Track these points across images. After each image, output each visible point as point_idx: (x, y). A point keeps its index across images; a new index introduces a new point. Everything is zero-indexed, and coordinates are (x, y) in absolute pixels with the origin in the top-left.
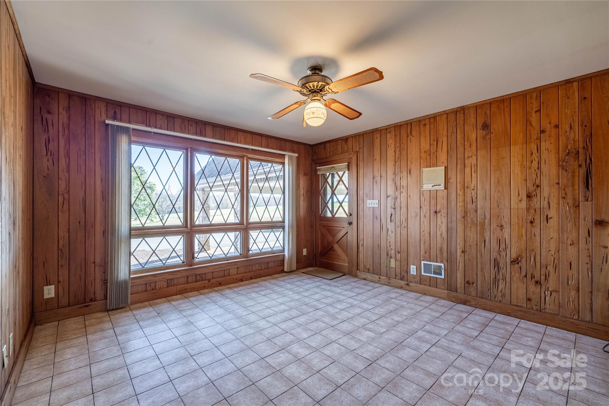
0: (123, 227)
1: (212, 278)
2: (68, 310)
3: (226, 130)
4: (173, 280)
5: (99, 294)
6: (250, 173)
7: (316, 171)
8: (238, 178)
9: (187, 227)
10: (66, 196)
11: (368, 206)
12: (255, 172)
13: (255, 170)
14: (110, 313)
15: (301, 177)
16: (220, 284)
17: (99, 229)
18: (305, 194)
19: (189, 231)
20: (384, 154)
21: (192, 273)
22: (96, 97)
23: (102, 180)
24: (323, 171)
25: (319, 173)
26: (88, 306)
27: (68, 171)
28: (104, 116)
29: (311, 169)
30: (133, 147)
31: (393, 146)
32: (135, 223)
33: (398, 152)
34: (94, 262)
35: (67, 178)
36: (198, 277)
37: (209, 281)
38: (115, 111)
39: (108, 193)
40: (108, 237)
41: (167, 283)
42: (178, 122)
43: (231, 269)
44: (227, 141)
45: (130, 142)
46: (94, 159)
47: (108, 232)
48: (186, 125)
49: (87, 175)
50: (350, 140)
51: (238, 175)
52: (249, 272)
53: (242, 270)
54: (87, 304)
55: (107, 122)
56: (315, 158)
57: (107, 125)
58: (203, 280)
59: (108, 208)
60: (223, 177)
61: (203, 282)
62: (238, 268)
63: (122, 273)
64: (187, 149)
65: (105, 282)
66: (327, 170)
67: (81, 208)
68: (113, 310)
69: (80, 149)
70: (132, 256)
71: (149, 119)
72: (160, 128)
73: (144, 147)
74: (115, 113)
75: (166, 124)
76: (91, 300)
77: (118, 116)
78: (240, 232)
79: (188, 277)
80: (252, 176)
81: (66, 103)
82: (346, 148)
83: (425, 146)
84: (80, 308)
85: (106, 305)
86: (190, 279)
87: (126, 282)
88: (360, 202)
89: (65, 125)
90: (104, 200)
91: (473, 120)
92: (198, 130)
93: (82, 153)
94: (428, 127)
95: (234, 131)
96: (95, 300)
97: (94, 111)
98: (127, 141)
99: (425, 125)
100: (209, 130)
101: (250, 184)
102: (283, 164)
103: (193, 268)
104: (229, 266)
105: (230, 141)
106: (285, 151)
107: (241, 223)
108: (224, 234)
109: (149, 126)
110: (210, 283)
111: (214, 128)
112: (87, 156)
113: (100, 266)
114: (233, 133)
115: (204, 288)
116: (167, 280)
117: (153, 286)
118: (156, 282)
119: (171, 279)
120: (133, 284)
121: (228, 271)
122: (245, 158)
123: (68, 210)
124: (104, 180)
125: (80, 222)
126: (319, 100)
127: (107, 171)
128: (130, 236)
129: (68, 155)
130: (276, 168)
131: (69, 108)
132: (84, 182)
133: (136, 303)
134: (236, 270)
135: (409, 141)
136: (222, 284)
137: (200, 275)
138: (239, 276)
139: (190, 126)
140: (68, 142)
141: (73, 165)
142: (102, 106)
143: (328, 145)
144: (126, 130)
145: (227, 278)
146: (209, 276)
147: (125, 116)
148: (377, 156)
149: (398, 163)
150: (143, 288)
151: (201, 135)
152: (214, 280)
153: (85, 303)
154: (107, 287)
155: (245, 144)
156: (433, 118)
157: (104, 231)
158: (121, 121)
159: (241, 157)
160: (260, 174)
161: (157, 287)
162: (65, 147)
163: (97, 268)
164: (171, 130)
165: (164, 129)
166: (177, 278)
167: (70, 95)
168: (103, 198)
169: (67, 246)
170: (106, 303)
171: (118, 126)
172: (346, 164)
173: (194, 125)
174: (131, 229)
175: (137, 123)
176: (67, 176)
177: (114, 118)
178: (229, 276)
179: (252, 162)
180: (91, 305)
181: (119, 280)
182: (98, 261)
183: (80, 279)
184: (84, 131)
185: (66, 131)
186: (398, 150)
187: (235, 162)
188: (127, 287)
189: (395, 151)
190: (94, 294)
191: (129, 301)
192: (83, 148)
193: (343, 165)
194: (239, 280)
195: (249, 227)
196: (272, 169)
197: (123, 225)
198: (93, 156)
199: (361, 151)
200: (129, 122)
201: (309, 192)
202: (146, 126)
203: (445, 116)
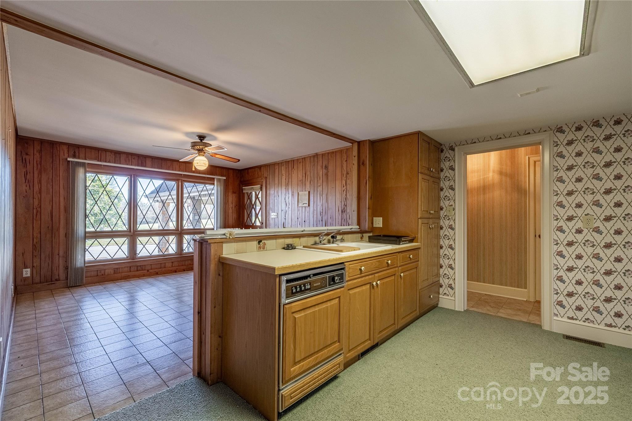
0: (80, 231)
1: (150, 268)
2: (39, 286)
3: (163, 161)
4: (119, 269)
5: (62, 276)
6: (185, 191)
7: (242, 190)
8: (174, 195)
9: (131, 232)
10: (39, 209)
11: (272, 217)
12: (189, 191)
13: (189, 189)
14: (70, 288)
15: (230, 194)
16: (157, 273)
17: (62, 232)
18: (233, 208)
19: (132, 234)
20: (280, 181)
21: (134, 264)
22: (61, 142)
23: (64, 199)
24: (247, 190)
25: (244, 192)
26: (54, 283)
27: (40, 192)
28: (66, 155)
29: (239, 188)
30: (88, 175)
31: (285, 175)
32: (90, 229)
33: (287, 180)
34: (59, 255)
35: (40, 198)
36: (139, 268)
37: (148, 271)
38: (75, 151)
39: (69, 208)
40: (69, 237)
41: (114, 271)
42: (123, 157)
43: (167, 263)
44: (164, 169)
45: (86, 172)
46: (59, 185)
47: (69, 234)
48: (130, 158)
49: (53, 196)
50: (262, 168)
51: (174, 192)
52: (182, 266)
53: (176, 264)
54: (53, 282)
55: (69, 159)
56: (242, 180)
57: (69, 161)
58: (142, 270)
59: (69, 217)
60: (161, 194)
61: (142, 271)
62: (172, 262)
63: (79, 263)
64: (131, 175)
65: (67, 268)
66: (249, 189)
67: (50, 218)
68: (72, 287)
69: (49, 179)
70: (87, 252)
71: (101, 155)
72: (109, 162)
73: (97, 175)
74: (75, 152)
75: (114, 159)
76: (56, 280)
77: (77, 154)
78: (176, 236)
79: (130, 267)
80: (186, 193)
81: (39, 148)
82: (260, 174)
83: (300, 176)
84: (49, 284)
85: (67, 284)
86: (132, 269)
87: (82, 268)
88: (267, 214)
89: (38, 162)
90: (66, 212)
91: (321, 162)
92: (140, 162)
93: (50, 180)
94: (301, 164)
95: (169, 161)
96: (59, 280)
97: (59, 152)
98: (83, 171)
99: (300, 163)
100: (149, 161)
101: (184, 200)
102: (214, 184)
103: (135, 261)
104: (165, 260)
105: (166, 169)
106: (214, 175)
107: (177, 229)
108: (162, 237)
109: (100, 161)
110: (149, 272)
111: (153, 160)
112: (54, 183)
113: (63, 257)
114: (169, 163)
115: (144, 276)
116: (114, 269)
117: (103, 272)
118: (105, 270)
119: (117, 268)
120: (87, 271)
121: (164, 264)
122: (180, 181)
123: (40, 219)
124: (66, 198)
125: (48, 227)
126: (203, 155)
127: (68, 192)
128: (85, 238)
129: (40, 182)
130: (208, 188)
131: (41, 150)
132: (51, 200)
133: (89, 283)
134: (171, 264)
135: (293, 173)
136: (159, 273)
137: (140, 266)
138: (174, 268)
139: (133, 160)
140: (40, 173)
141: (44, 189)
142: (65, 148)
143: (250, 170)
144: (83, 165)
145: (164, 269)
146: (148, 267)
147: (82, 155)
148: (276, 182)
149: (287, 187)
150: (95, 273)
151: (142, 166)
152: (152, 270)
153: (52, 282)
154: (68, 271)
155: (179, 171)
156: (304, 159)
157: (66, 233)
158: (79, 158)
159: (177, 180)
160: (194, 192)
161: (106, 274)
162: (38, 177)
163: (60, 258)
164: (117, 163)
165: (112, 163)
166: (122, 268)
167: (42, 142)
168: (65, 211)
169: (39, 243)
170: (67, 282)
171: (77, 162)
172: (259, 186)
173: (136, 158)
174: (85, 232)
175: (91, 159)
176: (40, 196)
177: (74, 156)
178: (165, 268)
179: (186, 184)
180: (56, 283)
181: (77, 266)
182: (61, 253)
183: (49, 265)
184: (52, 165)
185: (39, 166)
186: (287, 178)
187: (172, 184)
188: (83, 272)
189: (286, 179)
190: (59, 276)
191: (84, 281)
192: (51, 177)
193: (258, 187)
194: (174, 271)
195: (183, 232)
196: (205, 188)
197: (80, 229)
198: (58, 182)
199: (268, 176)
200: (85, 159)
201: (237, 207)
202: (98, 161)
203: (309, 158)
